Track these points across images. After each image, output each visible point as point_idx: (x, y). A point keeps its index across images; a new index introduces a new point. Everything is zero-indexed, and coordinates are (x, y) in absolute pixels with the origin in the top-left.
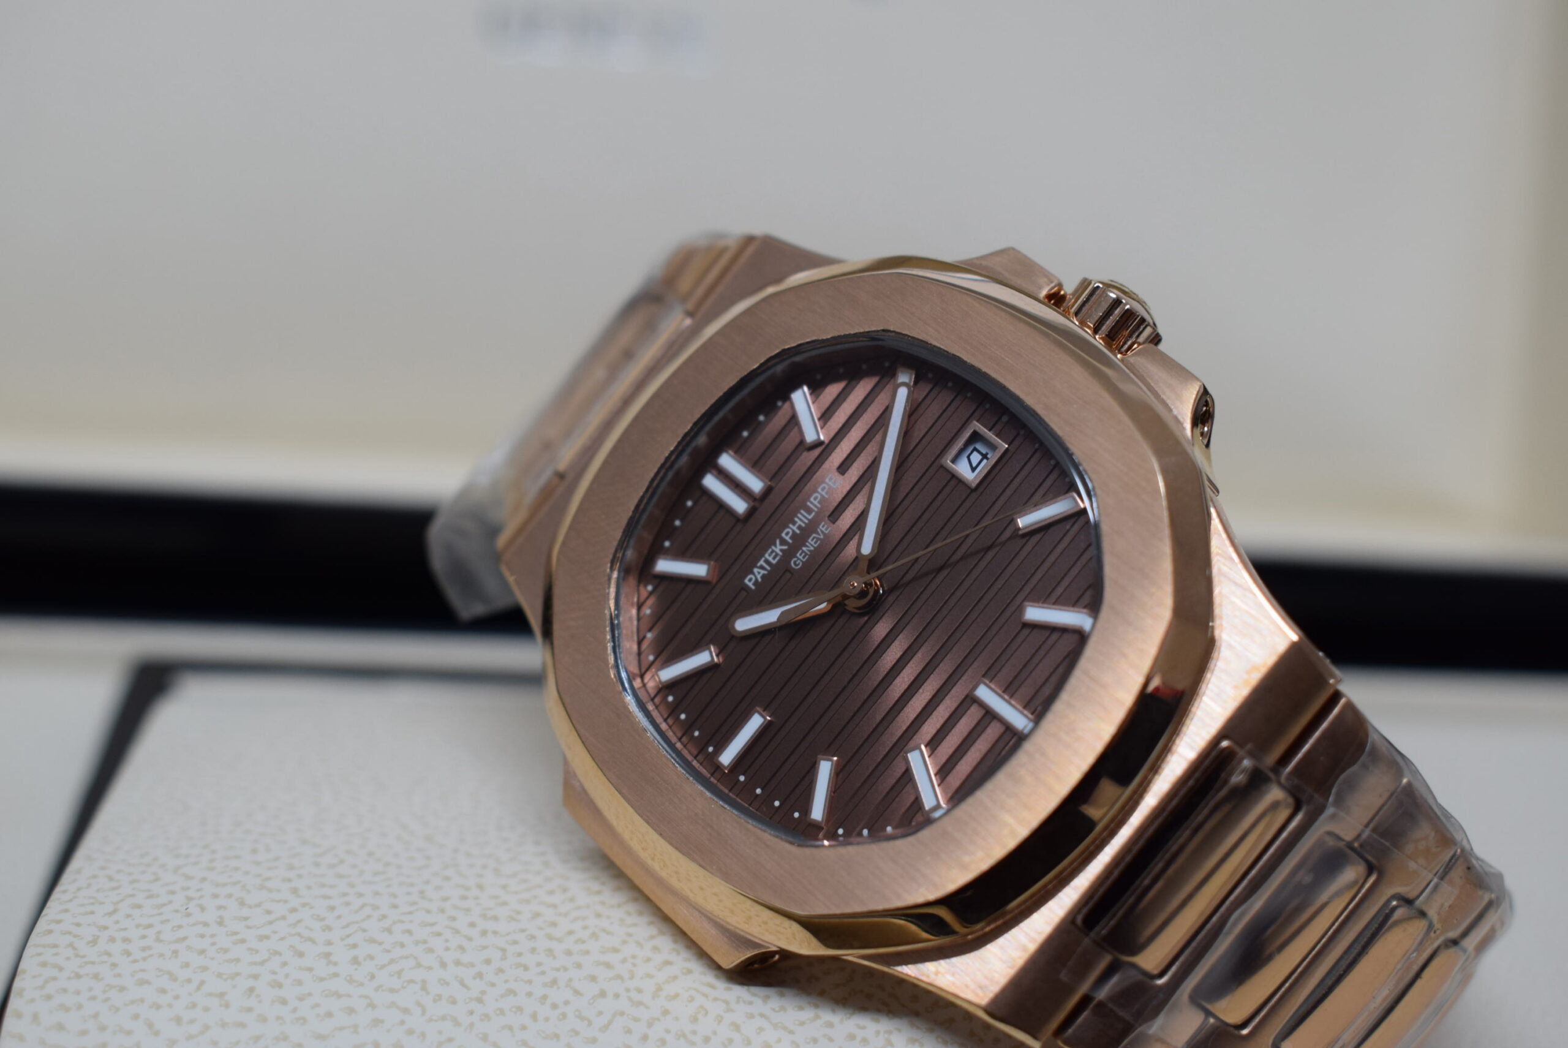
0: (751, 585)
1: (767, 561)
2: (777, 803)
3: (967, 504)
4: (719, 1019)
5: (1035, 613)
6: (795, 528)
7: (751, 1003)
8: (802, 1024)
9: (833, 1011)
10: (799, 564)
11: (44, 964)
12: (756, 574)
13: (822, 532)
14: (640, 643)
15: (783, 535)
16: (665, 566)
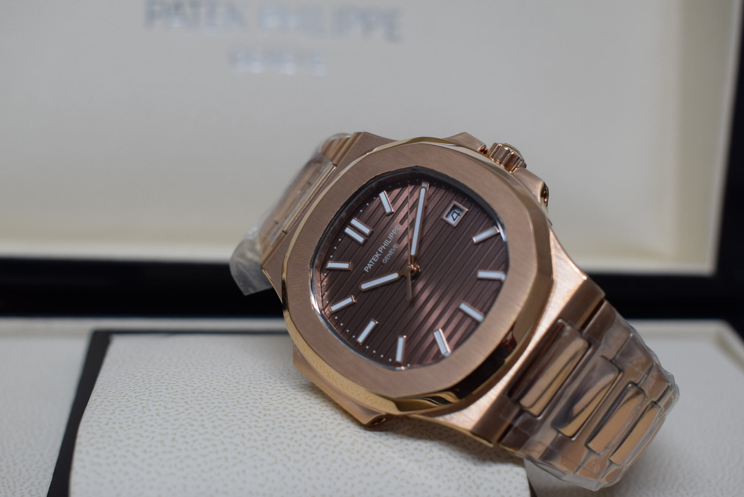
0: (367, 270)
1: (373, 261)
2: (382, 356)
3: (453, 233)
4: (363, 444)
5: (482, 274)
6: (383, 247)
7: (375, 438)
8: (396, 444)
9: (408, 439)
10: (386, 261)
11: (88, 433)
12: (369, 266)
13: (395, 248)
14: (322, 297)
15: (379, 250)
16: (331, 265)
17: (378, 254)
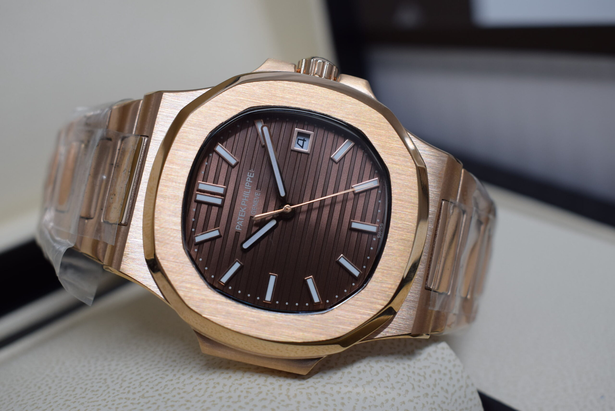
0: (239, 229)
1: (240, 217)
2: (297, 304)
3: (310, 159)
5: (358, 188)
6: (245, 199)
10: (255, 212)
12: (239, 224)
15: (242, 204)
16: (198, 239)
17: (243, 208)
